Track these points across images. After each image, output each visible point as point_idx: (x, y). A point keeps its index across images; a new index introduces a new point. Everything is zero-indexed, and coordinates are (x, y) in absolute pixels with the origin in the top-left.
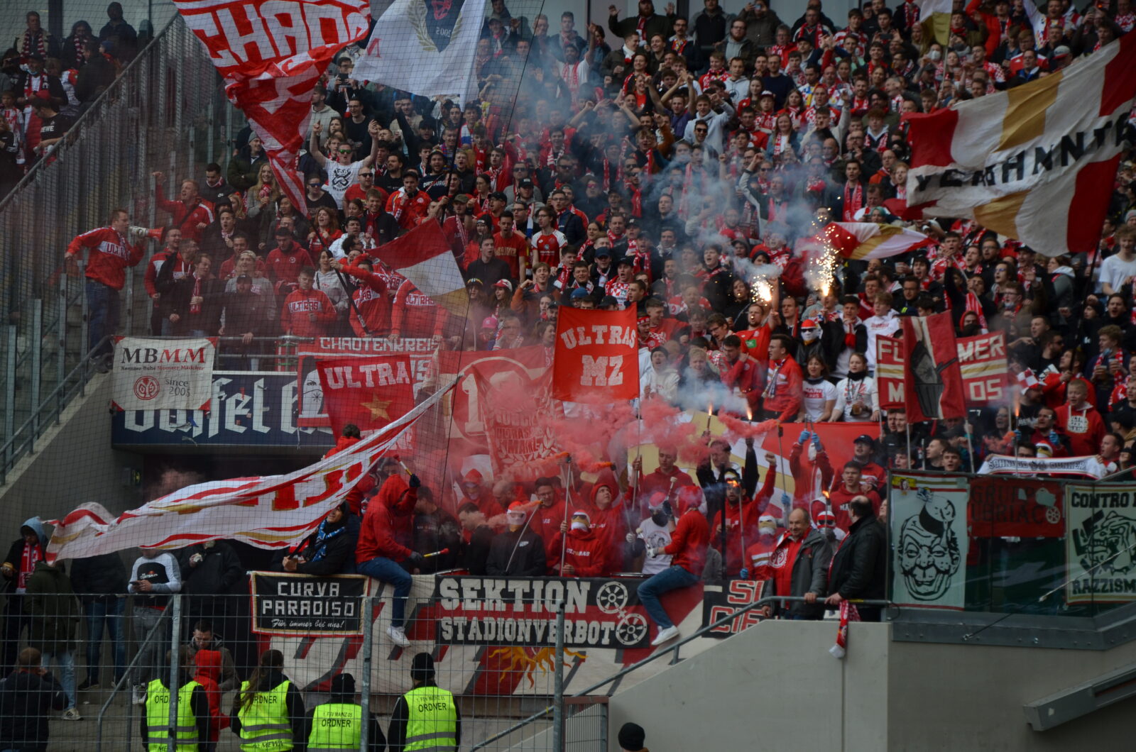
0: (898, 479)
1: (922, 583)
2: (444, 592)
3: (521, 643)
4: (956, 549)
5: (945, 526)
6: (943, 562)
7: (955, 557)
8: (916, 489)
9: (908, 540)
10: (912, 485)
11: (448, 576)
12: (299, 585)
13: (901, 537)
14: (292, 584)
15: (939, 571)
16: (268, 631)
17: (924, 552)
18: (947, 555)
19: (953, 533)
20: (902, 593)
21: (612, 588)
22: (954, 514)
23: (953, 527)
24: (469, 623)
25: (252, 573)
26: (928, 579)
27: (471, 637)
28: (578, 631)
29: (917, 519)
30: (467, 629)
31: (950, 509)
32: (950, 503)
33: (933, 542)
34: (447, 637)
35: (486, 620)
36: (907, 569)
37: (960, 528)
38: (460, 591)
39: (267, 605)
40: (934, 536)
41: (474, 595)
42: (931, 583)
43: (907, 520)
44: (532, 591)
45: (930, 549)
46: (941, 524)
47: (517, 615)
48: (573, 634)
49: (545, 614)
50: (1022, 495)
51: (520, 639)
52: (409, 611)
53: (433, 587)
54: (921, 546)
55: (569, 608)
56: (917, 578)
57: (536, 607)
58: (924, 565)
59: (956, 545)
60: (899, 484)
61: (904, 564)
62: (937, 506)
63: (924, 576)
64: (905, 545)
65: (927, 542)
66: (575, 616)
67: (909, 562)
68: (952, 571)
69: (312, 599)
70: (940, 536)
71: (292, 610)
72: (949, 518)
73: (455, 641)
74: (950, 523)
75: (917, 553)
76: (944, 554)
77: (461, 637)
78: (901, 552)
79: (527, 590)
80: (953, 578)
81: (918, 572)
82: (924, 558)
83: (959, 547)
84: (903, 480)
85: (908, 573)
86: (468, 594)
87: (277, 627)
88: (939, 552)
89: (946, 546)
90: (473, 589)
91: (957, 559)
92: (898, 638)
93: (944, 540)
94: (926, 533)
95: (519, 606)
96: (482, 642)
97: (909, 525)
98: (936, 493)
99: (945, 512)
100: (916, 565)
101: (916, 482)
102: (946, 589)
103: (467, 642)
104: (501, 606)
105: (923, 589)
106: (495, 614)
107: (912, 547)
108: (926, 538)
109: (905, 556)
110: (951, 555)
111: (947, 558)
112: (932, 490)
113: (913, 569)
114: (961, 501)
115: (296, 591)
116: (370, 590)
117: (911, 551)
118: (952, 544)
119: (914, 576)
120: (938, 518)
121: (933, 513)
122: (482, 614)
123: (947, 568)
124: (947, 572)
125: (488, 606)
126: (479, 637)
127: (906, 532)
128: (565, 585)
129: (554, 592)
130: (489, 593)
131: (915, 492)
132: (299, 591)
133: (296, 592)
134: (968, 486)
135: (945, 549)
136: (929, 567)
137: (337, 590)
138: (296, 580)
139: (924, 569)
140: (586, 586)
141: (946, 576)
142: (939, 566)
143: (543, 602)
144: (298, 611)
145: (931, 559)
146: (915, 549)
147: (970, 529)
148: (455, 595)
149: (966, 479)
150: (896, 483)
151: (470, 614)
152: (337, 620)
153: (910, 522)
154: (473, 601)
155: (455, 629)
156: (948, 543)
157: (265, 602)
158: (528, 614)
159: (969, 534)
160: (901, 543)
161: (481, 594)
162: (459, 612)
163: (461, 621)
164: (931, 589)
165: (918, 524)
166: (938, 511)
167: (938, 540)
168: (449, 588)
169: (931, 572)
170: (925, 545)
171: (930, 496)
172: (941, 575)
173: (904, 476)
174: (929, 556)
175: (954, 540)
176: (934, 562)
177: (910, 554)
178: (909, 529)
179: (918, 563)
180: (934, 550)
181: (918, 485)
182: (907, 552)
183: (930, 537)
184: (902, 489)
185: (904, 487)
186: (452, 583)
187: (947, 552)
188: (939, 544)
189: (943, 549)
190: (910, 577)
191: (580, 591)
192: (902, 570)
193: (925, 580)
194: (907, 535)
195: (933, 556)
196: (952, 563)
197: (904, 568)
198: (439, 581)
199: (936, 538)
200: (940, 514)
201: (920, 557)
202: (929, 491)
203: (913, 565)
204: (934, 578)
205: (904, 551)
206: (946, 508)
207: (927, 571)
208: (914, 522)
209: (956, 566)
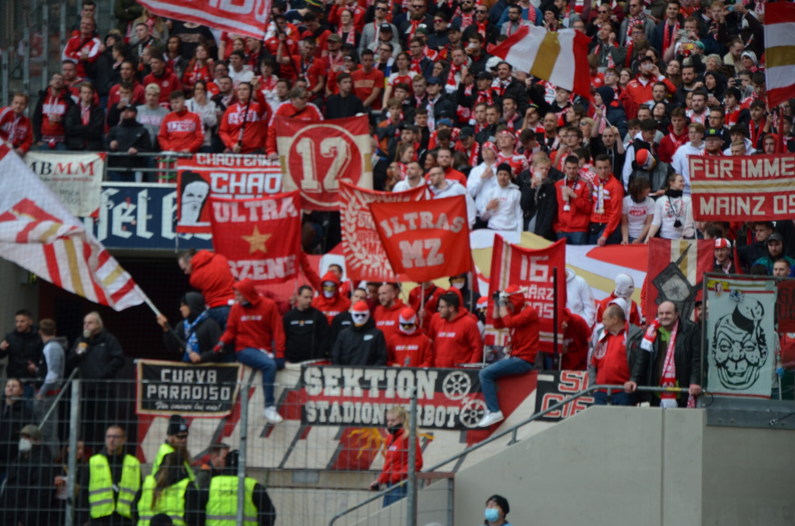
0: (714, 282)
1: (734, 374)
2: (308, 379)
3: (375, 425)
4: (764, 344)
5: (756, 324)
6: (754, 356)
7: (763, 351)
8: (729, 291)
9: (721, 336)
10: (725, 287)
11: (312, 365)
12: (180, 372)
13: (715, 333)
15: (749, 364)
16: (153, 413)
17: (736, 347)
18: (757, 350)
19: (762, 330)
20: (715, 383)
21: (457, 377)
22: (763, 313)
23: (762, 324)
24: (330, 407)
25: (139, 362)
26: (739, 370)
27: (332, 419)
28: (427, 415)
29: (730, 318)
30: (328, 413)
31: (759, 308)
32: (759, 303)
33: (744, 338)
34: (311, 418)
35: (346, 405)
36: (720, 361)
37: (768, 324)
38: (322, 378)
39: (151, 389)
40: (745, 332)
41: (335, 382)
42: (742, 374)
43: (721, 319)
44: (386, 379)
45: (742, 344)
46: (752, 322)
47: (372, 401)
48: (423, 417)
49: (397, 400)
51: (375, 421)
52: (278, 395)
53: (299, 374)
54: (733, 342)
55: (420, 395)
56: (729, 370)
57: (389, 393)
58: (736, 358)
59: (764, 341)
60: (714, 287)
61: (717, 358)
62: (748, 306)
63: (736, 367)
64: (719, 341)
65: (739, 338)
66: (425, 402)
67: (722, 356)
68: (761, 364)
69: (192, 385)
70: (751, 332)
71: (174, 394)
72: (758, 317)
73: (317, 423)
74: (759, 321)
75: (730, 347)
76: (754, 349)
77: (323, 419)
78: (715, 346)
79: (382, 378)
80: (762, 370)
81: (731, 365)
82: (736, 352)
83: (767, 343)
84: (717, 283)
85: (721, 365)
86: (330, 381)
87: (161, 409)
88: (749, 347)
89: (756, 341)
90: (334, 377)
91: (765, 353)
92: (712, 422)
93: (754, 336)
94: (738, 330)
95: (374, 393)
96: (343, 424)
97: (723, 323)
98: (746, 295)
99: (755, 312)
100: (728, 358)
101: (729, 284)
102: (755, 380)
103: (327, 423)
104: (358, 392)
105: (734, 380)
106: (353, 399)
107: (725, 343)
108: (739, 334)
109: (718, 350)
110: (760, 349)
111: (757, 352)
112: (743, 292)
113: (725, 362)
114: (769, 301)
116: (244, 376)
117: (724, 346)
118: (761, 340)
119: (726, 368)
120: (749, 317)
121: (745, 313)
122: (341, 399)
123: (757, 361)
124: (756, 364)
125: (347, 392)
126: (339, 419)
127: (719, 329)
128: (415, 372)
129: (406, 380)
130: (348, 381)
131: (727, 295)
132: (180, 377)
133: (178, 378)
134: (775, 289)
135: (755, 344)
136: (740, 360)
137: (214, 377)
138: (178, 368)
139: (736, 362)
140: (434, 375)
141: (756, 368)
142: (749, 359)
143: (396, 389)
144: (179, 395)
145: (742, 354)
146: (728, 345)
147: (777, 326)
148: (318, 382)
149: (774, 283)
150: (711, 285)
151: (331, 399)
152: (215, 403)
153: (724, 320)
154: (334, 387)
155: (318, 412)
156: (758, 339)
157: (149, 387)
158: (381, 399)
160: (715, 339)
161: (341, 382)
162: (321, 397)
163: (323, 405)
164: (742, 379)
165: (731, 322)
166: (749, 311)
167: (749, 336)
168: (313, 376)
169: (743, 365)
170: (737, 341)
171: (741, 298)
172: (752, 367)
173: (718, 280)
174: (741, 351)
175: (763, 336)
176: (745, 356)
177: (723, 349)
178: (722, 327)
179: (730, 356)
180: (745, 345)
181: (731, 288)
182: (721, 347)
183: (741, 333)
184: (717, 291)
185: (718, 289)
186: (316, 371)
187: (757, 347)
188: (750, 340)
189: (753, 345)
190: (723, 368)
191: (428, 379)
192: (715, 363)
193: (737, 371)
194: (720, 332)
195: (744, 350)
196: (761, 356)
197: (717, 361)
198: (303, 369)
199: (747, 335)
200: (750, 313)
201: (732, 351)
202: (740, 293)
203: (725, 358)
204: (745, 369)
205: (718, 346)
206: (756, 308)
207: (739, 364)
208: (727, 321)
209: (764, 359)
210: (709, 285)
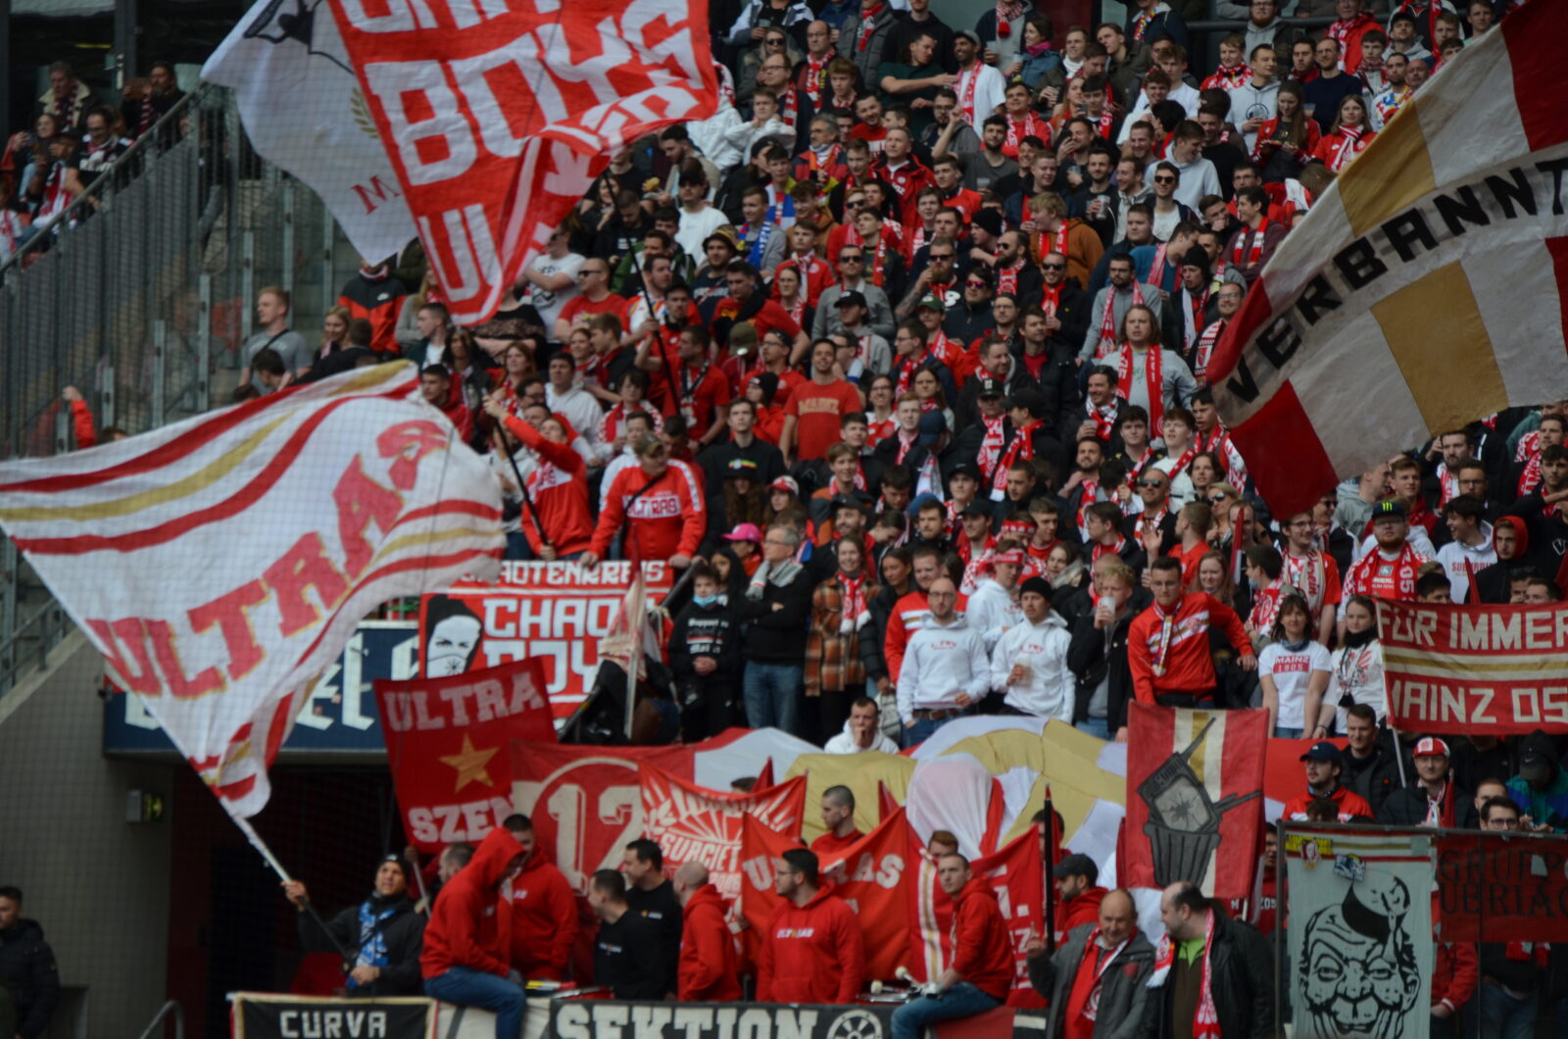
0: (1299, 841)
2: (563, 1028)
4: (1412, 965)
5: (1392, 924)
6: (1390, 988)
7: (1409, 979)
8: (1333, 857)
9: (1320, 949)
10: (1324, 851)
11: (571, 1000)
12: (316, 1015)
13: (1306, 943)
14: (305, 1015)
15: (1382, 1006)
17: (1353, 971)
18: (1397, 977)
19: (1406, 937)
21: (855, 1022)
22: (1407, 902)
23: (1406, 925)
25: (237, 997)
26: (1362, 1020)
29: (1338, 911)
31: (1400, 893)
32: (1398, 881)
33: (1369, 953)
36: (1317, 1001)
37: (1419, 927)
38: (591, 1026)
40: (1370, 941)
41: (616, 1034)
42: (1368, 1027)
43: (1318, 914)
44: (716, 1027)
45: (1365, 965)
46: (1385, 919)
50: (1538, 866)
53: (548, 1025)
54: (1346, 961)
56: (1340, 1018)
58: (1353, 994)
59: (1412, 958)
60: (1299, 849)
61: (1311, 994)
62: (1375, 888)
63: (1355, 1013)
64: (1314, 960)
65: (1360, 952)
67: (1322, 990)
68: (1405, 1005)
70: (1382, 940)
72: (1398, 909)
74: (1400, 919)
75: (1340, 972)
76: (1390, 975)
78: (1305, 971)
79: (708, 1026)
80: (1406, 1016)
81: (1343, 1009)
82: (1353, 982)
83: (1418, 961)
84: (1306, 843)
85: (1321, 1009)
86: (606, 1034)
88: (1381, 971)
89: (1394, 959)
90: (613, 1024)
91: (1414, 982)
93: (1390, 948)
94: (1356, 936)
97: (1322, 922)
98: (1370, 865)
99: (1390, 899)
100: (1336, 995)
101: (1333, 844)
107: (1327, 963)
108: (1357, 945)
109: (1313, 978)
110: (1404, 976)
111: (1396, 982)
112: (1363, 859)
113: (1330, 1002)
114: (1419, 878)
115: (312, 1028)
116: (438, 1026)
117: (1327, 970)
118: (1405, 957)
119: (1333, 1014)
120: (1380, 909)
121: (1367, 898)
123: (1397, 1000)
124: (1397, 1006)
127: (1314, 935)
128: (773, 1014)
129: (754, 1029)
130: (642, 1033)
131: (1329, 864)
132: (317, 1027)
134: (1432, 852)
135: (1393, 966)
136: (1363, 997)
138: (311, 1008)
139: (1355, 1001)
140: (809, 1018)
141: (1396, 1014)
142: (1382, 996)
145: (1367, 984)
146: (1336, 967)
147: (1438, 928)
148: (583, 1034)
149: (1429, 839)
150: (1293, 846)
153: (1324, 917)
156: (1397, 953)
159: (1435, 938)
160: (1306, 955)
161: (628, 1033)
165: (1340, 920)
166: (1378, 897)
167: (1379, 948)
168: (573, 1022)
169: (1369, 1007)
170: (1353, 959)
171: (1359, 871)
172: (1388, 1012)
173: (1309, 836)
174: (1363, 979)
175: (1408, 949)
176: (1372, 989)
177: (1324, 975)
178: (1319, 930)
179: (1341, 990)
180: (1371, 968)
181: (1336, 851)
182: (1319, 971)
183: (1363, 943)
184: (1306, 857)
185: (1310, 854)
186: (578, 1012)
187: (1396, 971)
188: (1381, 956)
189: (1388, 966)
190: (1325, 1016)
191: (799, 1027)
192: (1308, 1005)
193: (1356, 1021)
194: (1317, 941)
195: (1370, 977)
196: (1406, 990)
197: (1311, 1001)
198: (554, 1010)
199: (1374, 945)
200: (1381, 902)
201: (1344, 979)
202: (1356, 861)
203: (1330, 995)
204: (1373, 1017)
205: (1312, 969)
206: (1392, 892)
207: (1361, 1006)
208: (1332, 917)
209: (1413, 996)
210: (1288, 846)
